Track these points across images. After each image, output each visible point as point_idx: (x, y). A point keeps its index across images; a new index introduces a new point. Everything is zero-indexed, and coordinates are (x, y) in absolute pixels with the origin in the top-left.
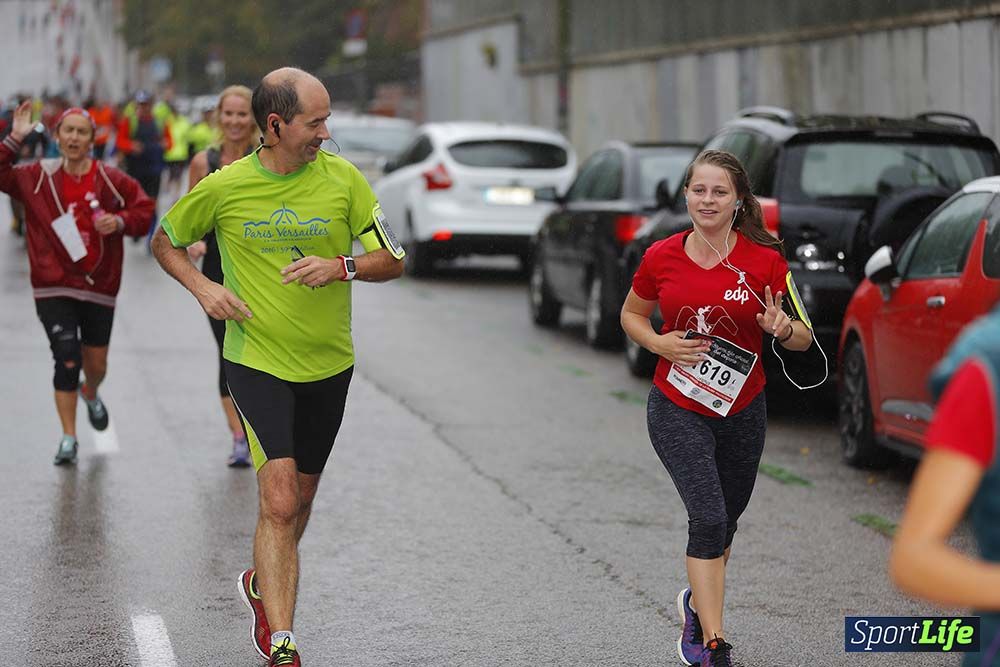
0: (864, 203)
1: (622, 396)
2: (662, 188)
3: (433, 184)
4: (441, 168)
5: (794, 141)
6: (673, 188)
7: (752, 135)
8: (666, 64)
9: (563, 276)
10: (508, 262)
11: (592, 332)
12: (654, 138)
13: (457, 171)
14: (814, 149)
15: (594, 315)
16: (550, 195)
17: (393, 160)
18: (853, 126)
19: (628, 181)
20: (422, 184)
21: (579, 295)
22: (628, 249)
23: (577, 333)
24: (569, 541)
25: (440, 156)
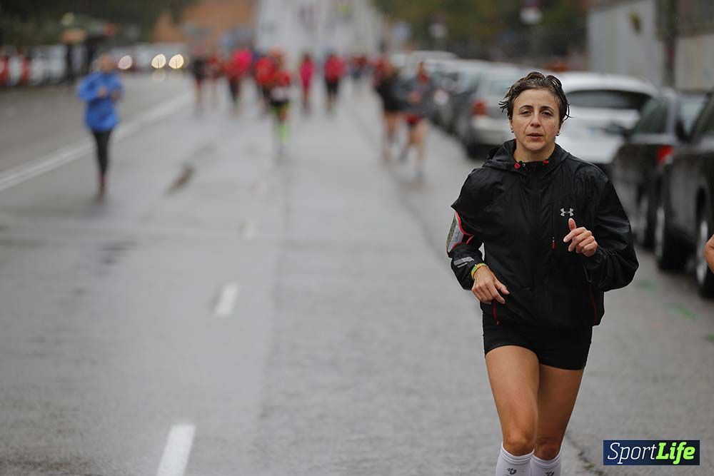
2: (682, 126)
6: (690, 125)
9: (626, 194)
15: (643, 224)
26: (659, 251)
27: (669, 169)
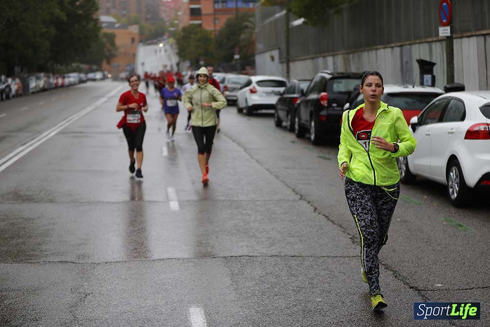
0: (349, 93)
1: (293, 142)
2: (302, 91)
3: (253, 92)
4: (254, 87)
5: (331, 79)
6: (305, 90)
7: (323, 78)
8: (316, 60)
9: (282, 114)
10: (272, 111)
11: (289, 127)
12: (305, 78)
13: (258, 88)
14: (336, 80)
15: (289, 123)
16: (278, 93)
17: (243, 86)
18: (346, 75)
19: (297, 89)
20: (249, 92)
21: (286, 119)
22: (296, 105)
23: (285, 128)
24: (270, 172)
25: (254, 84)
26: (297, 132)
27: (299, 104)
